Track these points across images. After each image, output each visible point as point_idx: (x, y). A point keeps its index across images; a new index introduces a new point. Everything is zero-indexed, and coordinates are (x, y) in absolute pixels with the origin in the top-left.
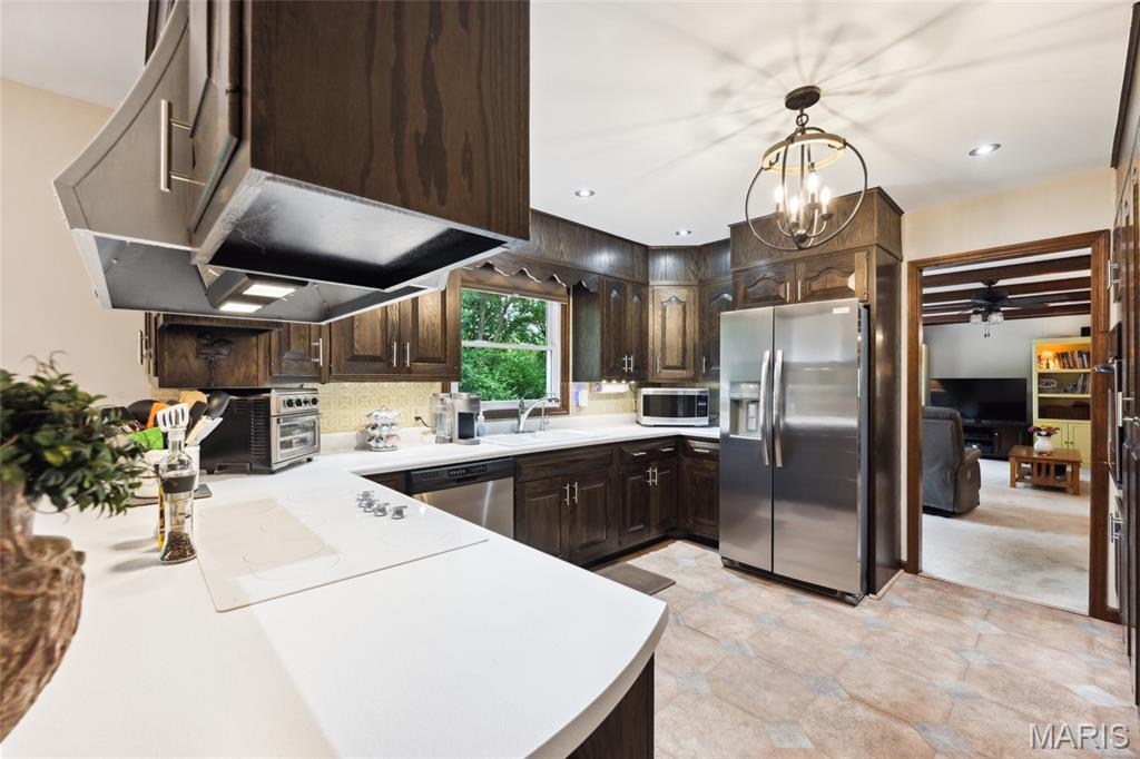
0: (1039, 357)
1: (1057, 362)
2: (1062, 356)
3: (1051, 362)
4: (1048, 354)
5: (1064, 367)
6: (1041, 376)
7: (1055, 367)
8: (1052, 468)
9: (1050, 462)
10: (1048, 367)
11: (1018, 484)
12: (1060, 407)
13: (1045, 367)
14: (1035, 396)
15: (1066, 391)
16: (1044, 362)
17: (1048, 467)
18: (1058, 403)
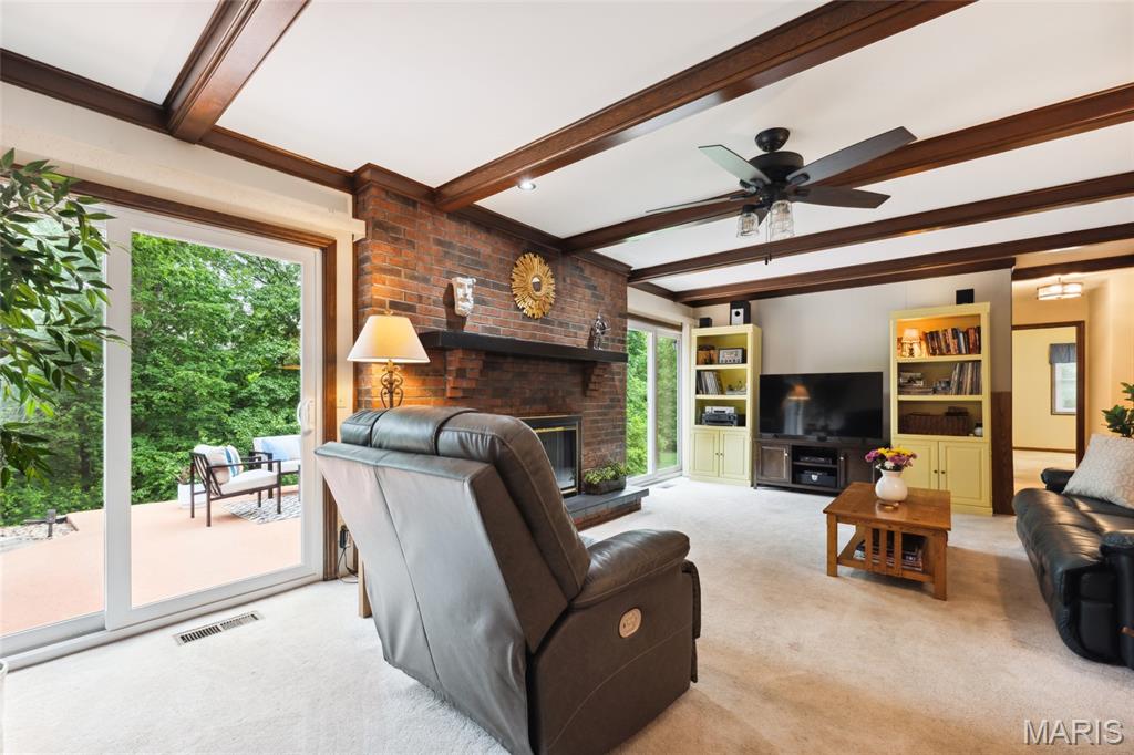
0: (900, 340)
1: (924, 346)
2: (931, 338)
3: (916, 347)
4: (912, 334)
5: (934, 354)
6: (902, 367)
7: (921, 354)
8: (898, 541)
9: (894, 528)
10: (911, 354)
11: (842, 569)
12: (927, 415)
13: (907, 353)
14: (894, 398)
15: (935, 392)
16: (906, 347)
17: (891, 535)
18: (926, 409)
